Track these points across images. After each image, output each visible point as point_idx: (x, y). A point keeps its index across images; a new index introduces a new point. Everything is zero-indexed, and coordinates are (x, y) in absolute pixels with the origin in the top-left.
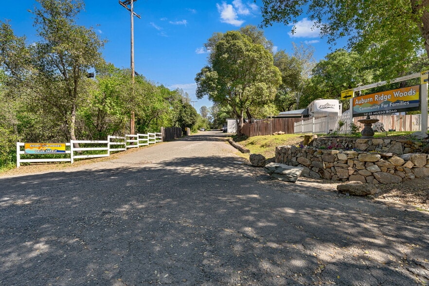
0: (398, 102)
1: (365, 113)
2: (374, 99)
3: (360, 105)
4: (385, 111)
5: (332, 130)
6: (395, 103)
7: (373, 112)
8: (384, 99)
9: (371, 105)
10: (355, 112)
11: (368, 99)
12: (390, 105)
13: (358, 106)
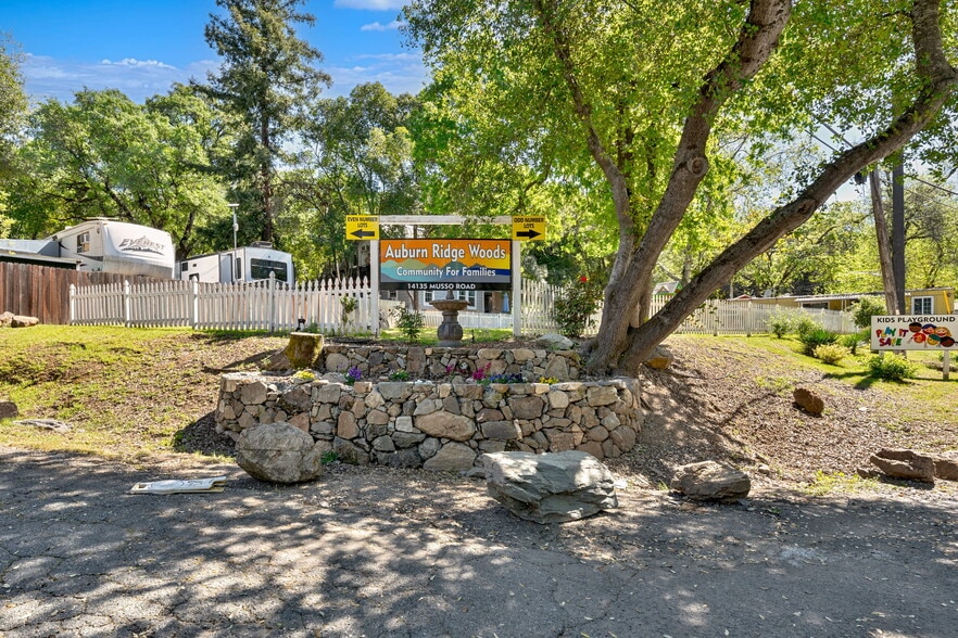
0: (476, 267)
1: (412, 284)
2: (430, 252)
3: (400, 260)
4: (455, 284)
5: (303, 321)
6: (472, 269)
7: (428, 284)
8: (451, 258)
9: (425, 266)
10: (388, 277)
11: (418, 251)
12: (464, 271)
13: (394, 263)
